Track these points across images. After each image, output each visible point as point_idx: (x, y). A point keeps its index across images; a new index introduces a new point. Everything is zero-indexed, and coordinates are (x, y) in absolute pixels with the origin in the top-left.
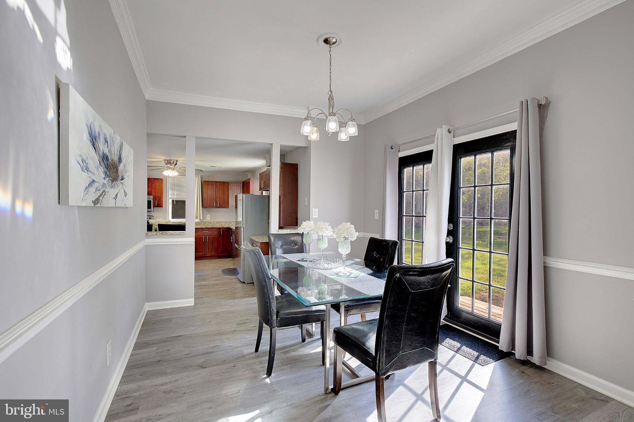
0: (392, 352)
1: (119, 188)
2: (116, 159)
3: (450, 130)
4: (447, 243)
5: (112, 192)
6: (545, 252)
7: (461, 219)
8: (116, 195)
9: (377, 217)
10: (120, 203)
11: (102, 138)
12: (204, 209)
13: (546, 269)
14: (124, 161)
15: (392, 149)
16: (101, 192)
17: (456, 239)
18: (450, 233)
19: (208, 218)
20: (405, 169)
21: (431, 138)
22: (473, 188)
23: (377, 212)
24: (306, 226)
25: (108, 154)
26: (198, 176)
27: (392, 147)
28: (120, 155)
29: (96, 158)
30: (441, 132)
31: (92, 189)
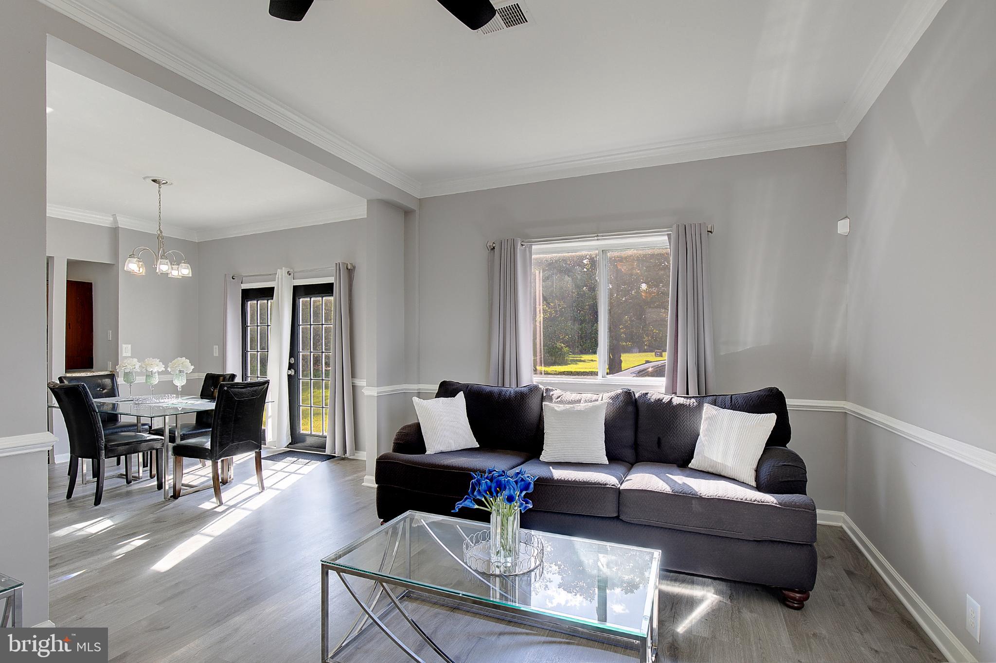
0: (223, 443)
3: (290, 273)
4: (289, 376)
6: (353, 375)
7: (301, 353)
9: (216, 353)
13: (354, 387)
15: (234, 279)
17: (297, 372)
18: (291, 367)
20: (249, 302)
21: (272, 276)
22: (309, 326)
23: (216, 348)
24: (128, 364)
27: (234, 277)
30: (282, 273)
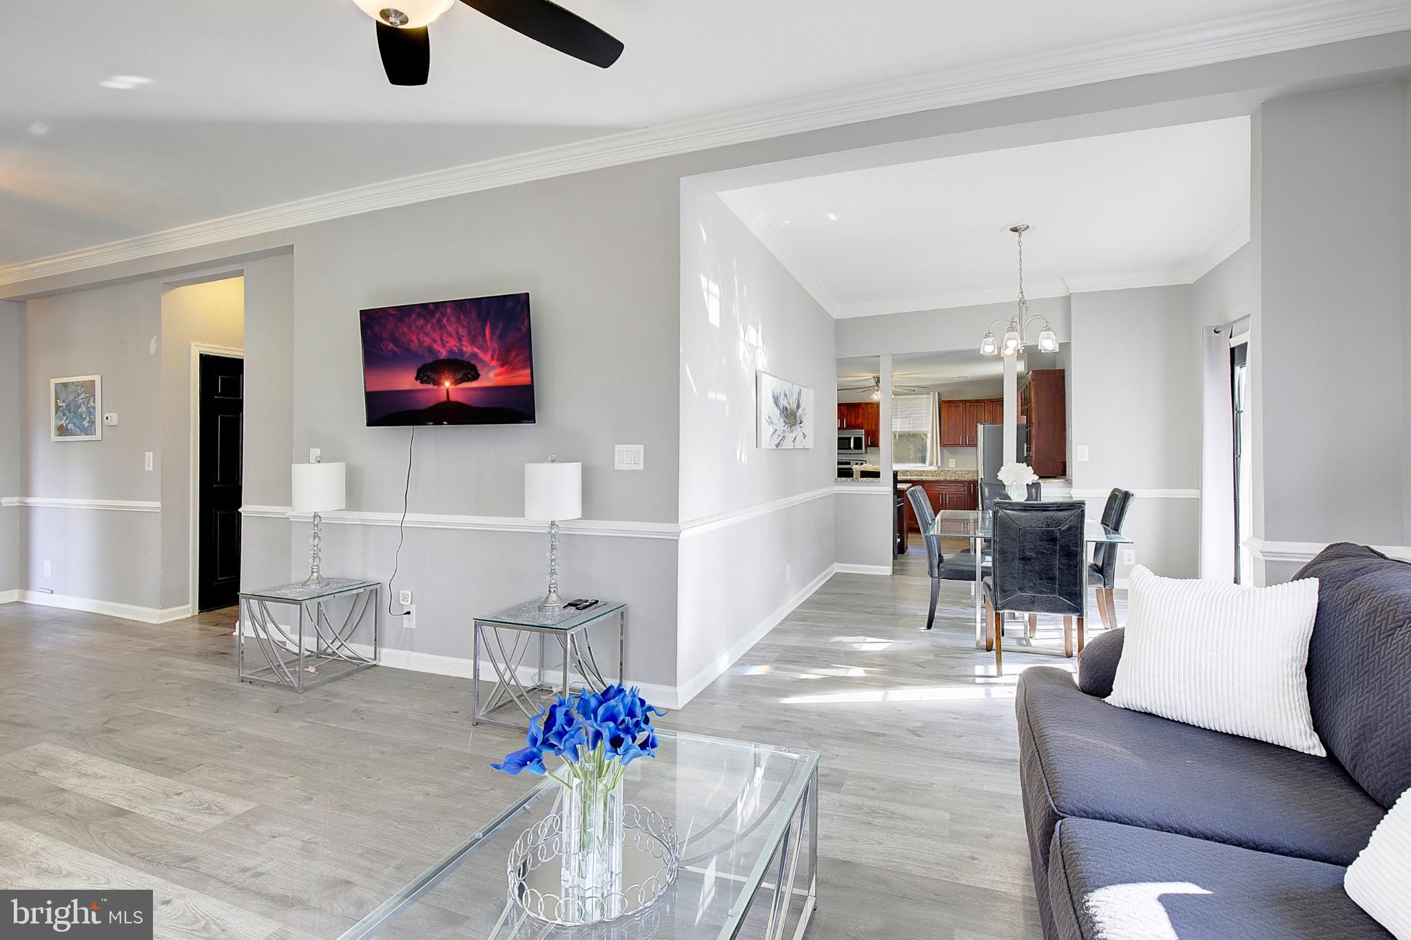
1: (798, 431)
2: (795, 406)
5: (790, 437)
8: (795, 438)
10: (798, 445)
11: (782, 396)
12: (944, 449)
14: (802, 406)
16: (781, 437)
19: (952, 464)
25: (788, 406)
26: (934, 393)
27: (1217, 330)
28: (798, 401)
29: (777, 412)
31: (776, 436)
